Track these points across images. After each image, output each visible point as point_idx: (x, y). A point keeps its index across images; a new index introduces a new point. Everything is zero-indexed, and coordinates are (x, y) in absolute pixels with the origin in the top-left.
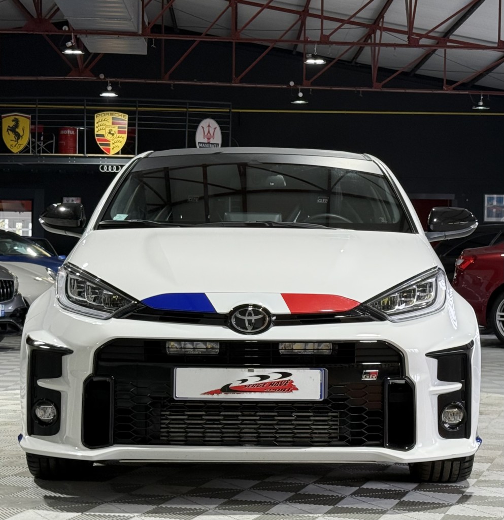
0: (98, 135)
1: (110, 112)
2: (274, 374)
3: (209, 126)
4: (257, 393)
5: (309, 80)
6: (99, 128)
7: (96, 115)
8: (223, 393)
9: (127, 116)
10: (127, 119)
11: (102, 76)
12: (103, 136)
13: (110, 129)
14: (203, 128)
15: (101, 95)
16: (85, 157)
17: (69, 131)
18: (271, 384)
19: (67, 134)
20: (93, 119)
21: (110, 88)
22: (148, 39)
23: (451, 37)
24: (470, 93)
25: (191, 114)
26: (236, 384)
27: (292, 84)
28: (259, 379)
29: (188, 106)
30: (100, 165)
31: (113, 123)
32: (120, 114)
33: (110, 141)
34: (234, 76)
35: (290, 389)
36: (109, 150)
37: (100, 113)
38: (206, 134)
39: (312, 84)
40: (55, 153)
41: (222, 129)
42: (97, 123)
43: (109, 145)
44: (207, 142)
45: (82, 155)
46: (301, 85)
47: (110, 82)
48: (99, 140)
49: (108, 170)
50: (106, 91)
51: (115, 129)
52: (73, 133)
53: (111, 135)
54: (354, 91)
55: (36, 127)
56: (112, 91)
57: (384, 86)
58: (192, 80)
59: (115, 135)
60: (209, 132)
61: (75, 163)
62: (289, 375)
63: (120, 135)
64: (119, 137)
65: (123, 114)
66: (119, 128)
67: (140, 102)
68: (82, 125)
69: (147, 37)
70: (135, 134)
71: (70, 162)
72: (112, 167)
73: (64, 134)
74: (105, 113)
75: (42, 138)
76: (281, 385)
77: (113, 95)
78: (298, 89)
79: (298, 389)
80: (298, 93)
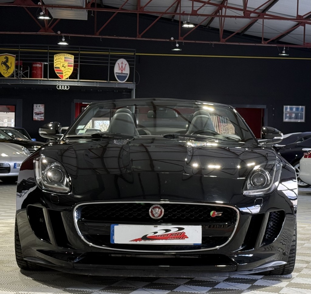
0: (56, 68)
1: (63, 54)
2: (173, 229)
3: (122, 63)
4: (163, 240)
5: (182, 36)
6: (57, 63)
7: (55, 56)
8: (143, 241)
9: (73, 56)
10: (73, 58)
11: (59, 32)
12: (59, 68)
13: (63, 64)
14: (118, 64)
15: (58, 44)
16: (48, 80)
17: (38, 65)
18: (172, 234)
19: (37, 67)
20: (53, 58)
21: (64, 40)
22: (88, 11)
23: (267, 13)
24: (278, 46)
25: (112, 56)
26: (150, 234)
27: (172, 39)
28: (165, 231)
29: (110, 51)
30: (57, 85)
31: (65, 61)
32: (69, 55)
33: (63, 71)
34: (138, 34)
35: (183, 237)
36: (62, 76)
37: (57, 55)
38: (120, 67)
39: (184, 39)
40: (29, 78)
41: (130, 65)
42: (56, 60)
43: (62, 73)
44: (121, 72)
45: (46, 79)
46: (178, 39)
47: (64, 36)
48: (57, 70)
49: (62, 88)
50: (62, 41)
51: (66, 64)
52: (40, 66)
53: (64, 68)
54: (209, 43)
55: (18, 63)
56: (65, 41)
57: (226, 41)
58: (113, 36)
59: (66, 68)
60: (122, 66)
61: (42, 84)
62: (183, 229)
63: (69, 68)
64: (68, 69)
65: (71, 55)
66: (68, 63)
67: (81, 48)
68: (47, 61)
69: (88, 10)
70: (78, 68)
71: (39, 83)
72: (64, 86)
73: (35, 67)
74: (60, 54)
75: (22, 69)
76: (178, 235)
77: (65, 44)
78: (176, 42)
79: (188, 238)
80: (176, 44)
